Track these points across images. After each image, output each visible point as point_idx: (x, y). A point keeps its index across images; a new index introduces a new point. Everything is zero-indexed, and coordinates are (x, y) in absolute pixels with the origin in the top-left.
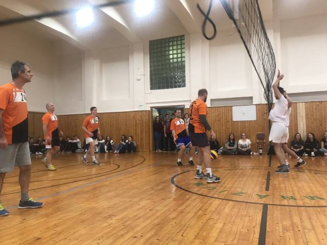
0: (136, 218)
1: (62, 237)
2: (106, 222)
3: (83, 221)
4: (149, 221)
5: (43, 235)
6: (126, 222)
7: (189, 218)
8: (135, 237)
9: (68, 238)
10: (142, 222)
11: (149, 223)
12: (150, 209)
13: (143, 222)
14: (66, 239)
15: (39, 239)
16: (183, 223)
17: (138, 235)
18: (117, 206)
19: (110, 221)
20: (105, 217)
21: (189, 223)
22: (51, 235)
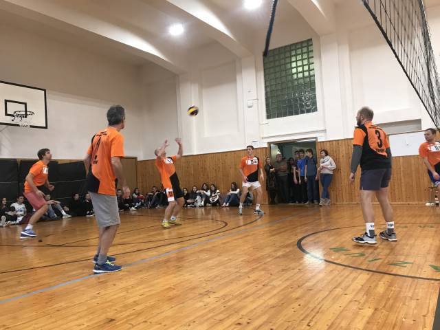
0: (243, 296)
1: (141, 319)
2: (201, 301)
3: (170, 299)
4: (261, 301)
5: (118, 316)
6: (229, 301)
7: (320, 300)
8: (239, 324)
9: (149, 321)
10: (251, 302)
11: (261, 305)
12: (263, 284)
13: (253, 302)
14: (145, 322)
15: (112, 320)
16: (311, 306)
17: (244, 321)
18: (218, 278)
19: (207, 300)
20: (201, 294)
21: (319, 306)
22: (129, 316)
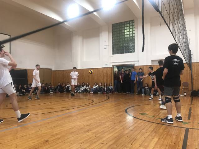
0: (103, 132)
2: (85, 134)
3: (72, 133)
4: (111, 135)
6: (97, 134)
7: (136, 134)
10: (107, 135)
12: (112, 127)
14: (62, 142)
15: (47, 141)
16: (132, 137)
17: (105, 142)
18: (92, 125)
20: (85, 131)
21: (136, 137)
22: (54, 139)
